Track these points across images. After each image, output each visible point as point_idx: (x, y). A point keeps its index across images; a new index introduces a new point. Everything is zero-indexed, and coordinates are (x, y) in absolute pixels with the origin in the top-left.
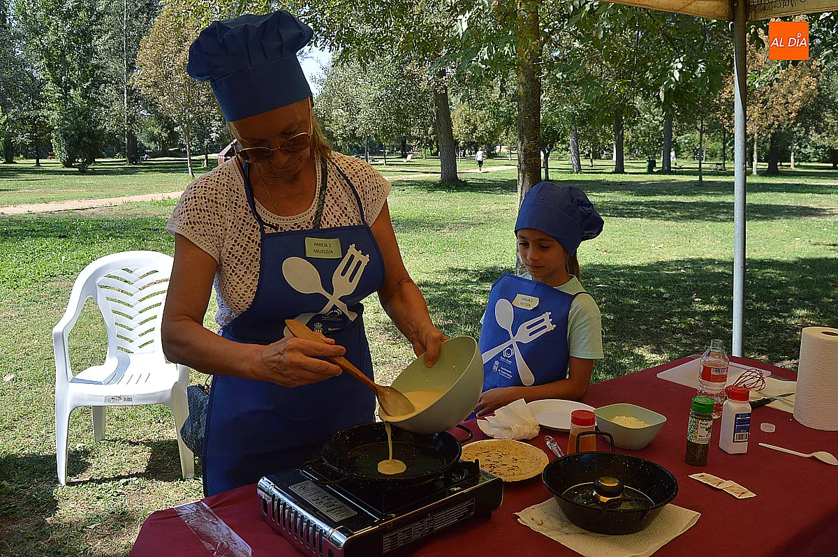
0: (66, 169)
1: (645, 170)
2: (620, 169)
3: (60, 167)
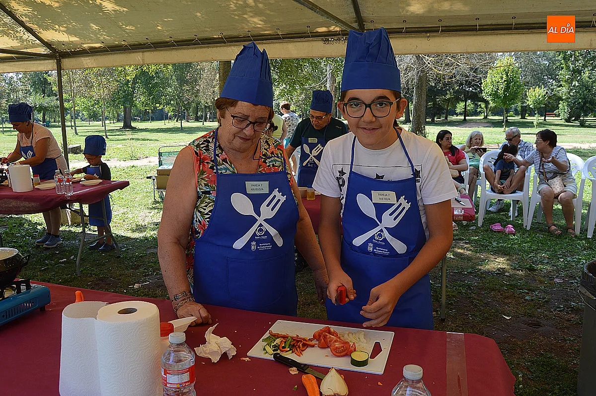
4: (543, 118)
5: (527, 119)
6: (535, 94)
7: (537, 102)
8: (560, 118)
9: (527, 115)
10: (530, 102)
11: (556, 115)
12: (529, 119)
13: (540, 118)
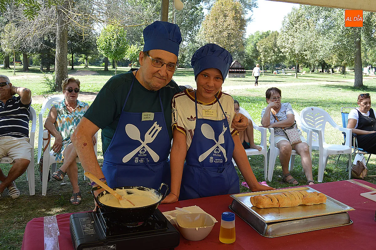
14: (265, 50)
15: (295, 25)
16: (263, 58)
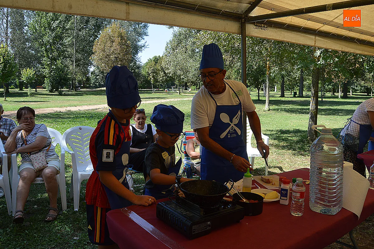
0: (51, 93)
1: (293, 96)
2: (283, 96)
3: (48, 92)
4: (35, 90)
5: (24, 90)
6: (27, 73)
7: (29, 79)
8: (46, 90)
9: (24, 88)
10: (24, 79)
11: (43, 87)
12: (25, 90)
13: (32, 90)
14: (153, 71)
15: (176, 50)
16: (152, 79)
